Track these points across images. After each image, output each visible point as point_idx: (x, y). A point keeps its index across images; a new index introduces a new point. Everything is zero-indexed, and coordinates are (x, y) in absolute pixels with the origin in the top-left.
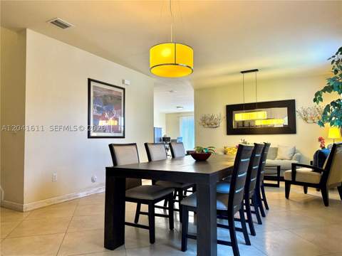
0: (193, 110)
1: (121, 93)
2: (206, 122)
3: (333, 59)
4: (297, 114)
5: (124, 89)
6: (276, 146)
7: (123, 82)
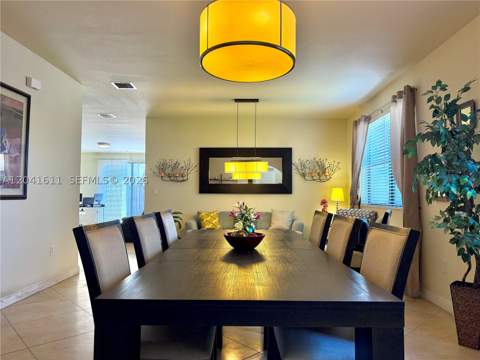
0: (144, 151)
1: (22, 104)
2: (167, 173)
3: (431, 95)
4: (293, 167)
5: (29, 98)
6: (269, 211)
7: (28, 81)
